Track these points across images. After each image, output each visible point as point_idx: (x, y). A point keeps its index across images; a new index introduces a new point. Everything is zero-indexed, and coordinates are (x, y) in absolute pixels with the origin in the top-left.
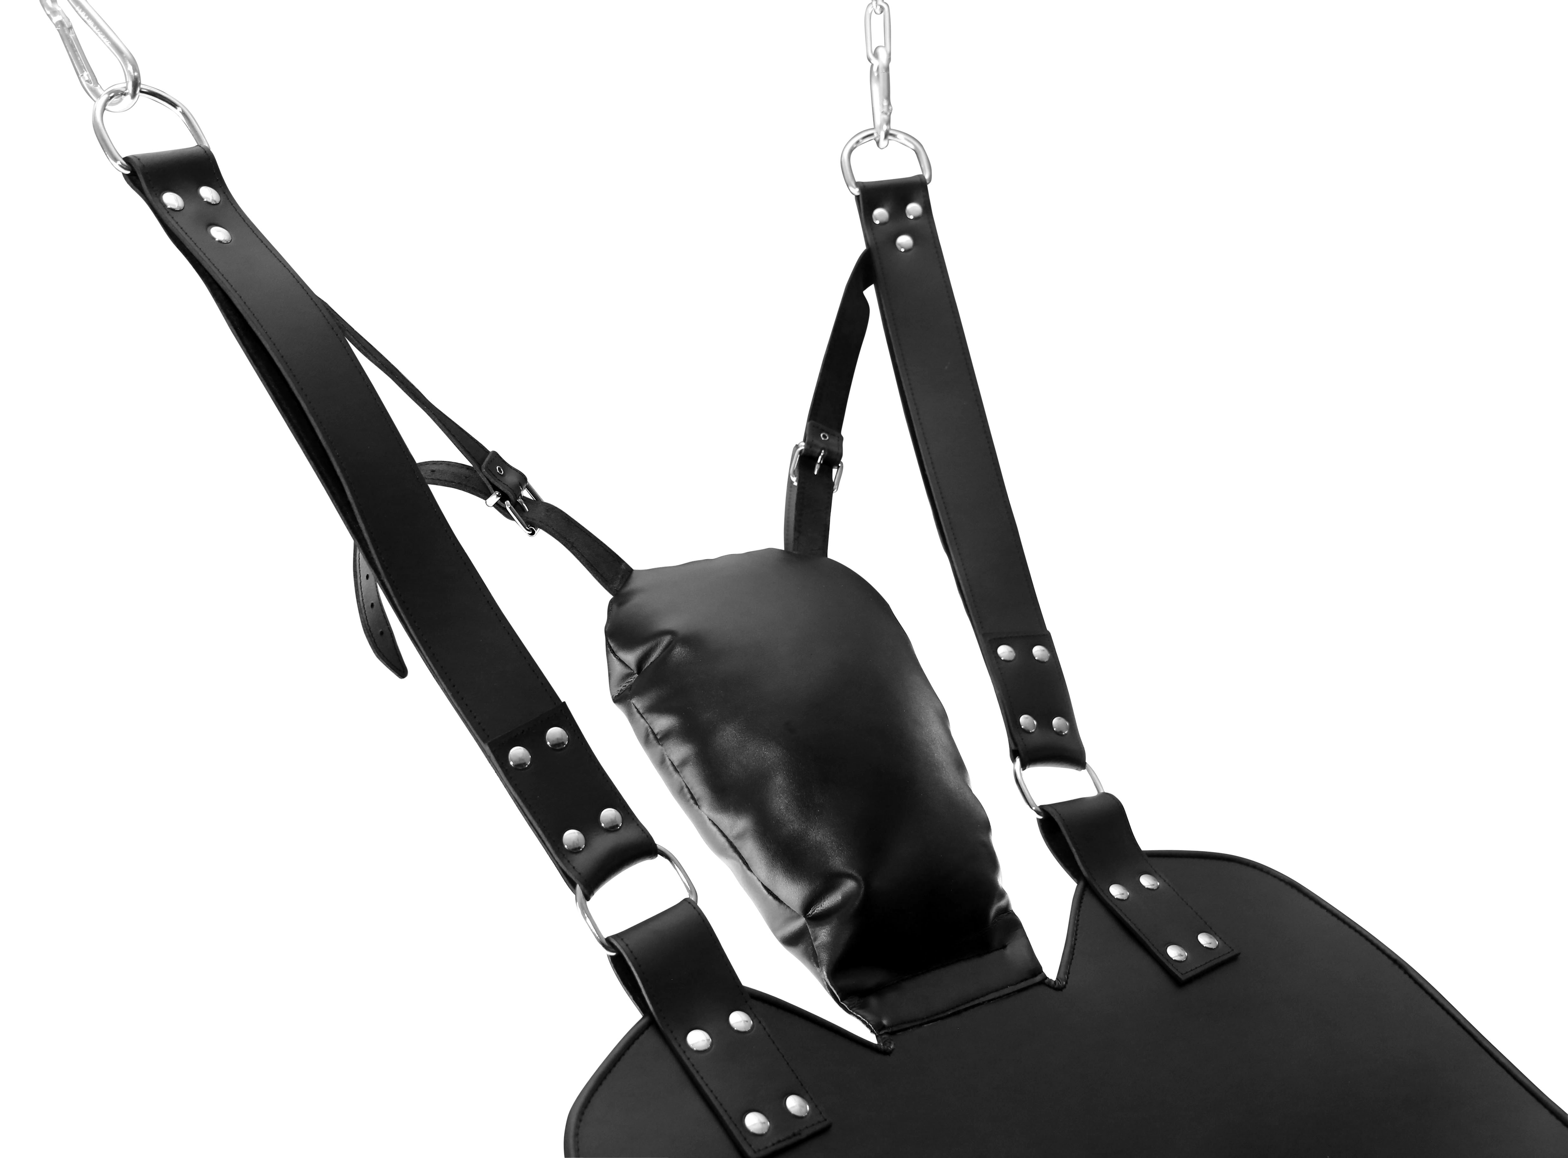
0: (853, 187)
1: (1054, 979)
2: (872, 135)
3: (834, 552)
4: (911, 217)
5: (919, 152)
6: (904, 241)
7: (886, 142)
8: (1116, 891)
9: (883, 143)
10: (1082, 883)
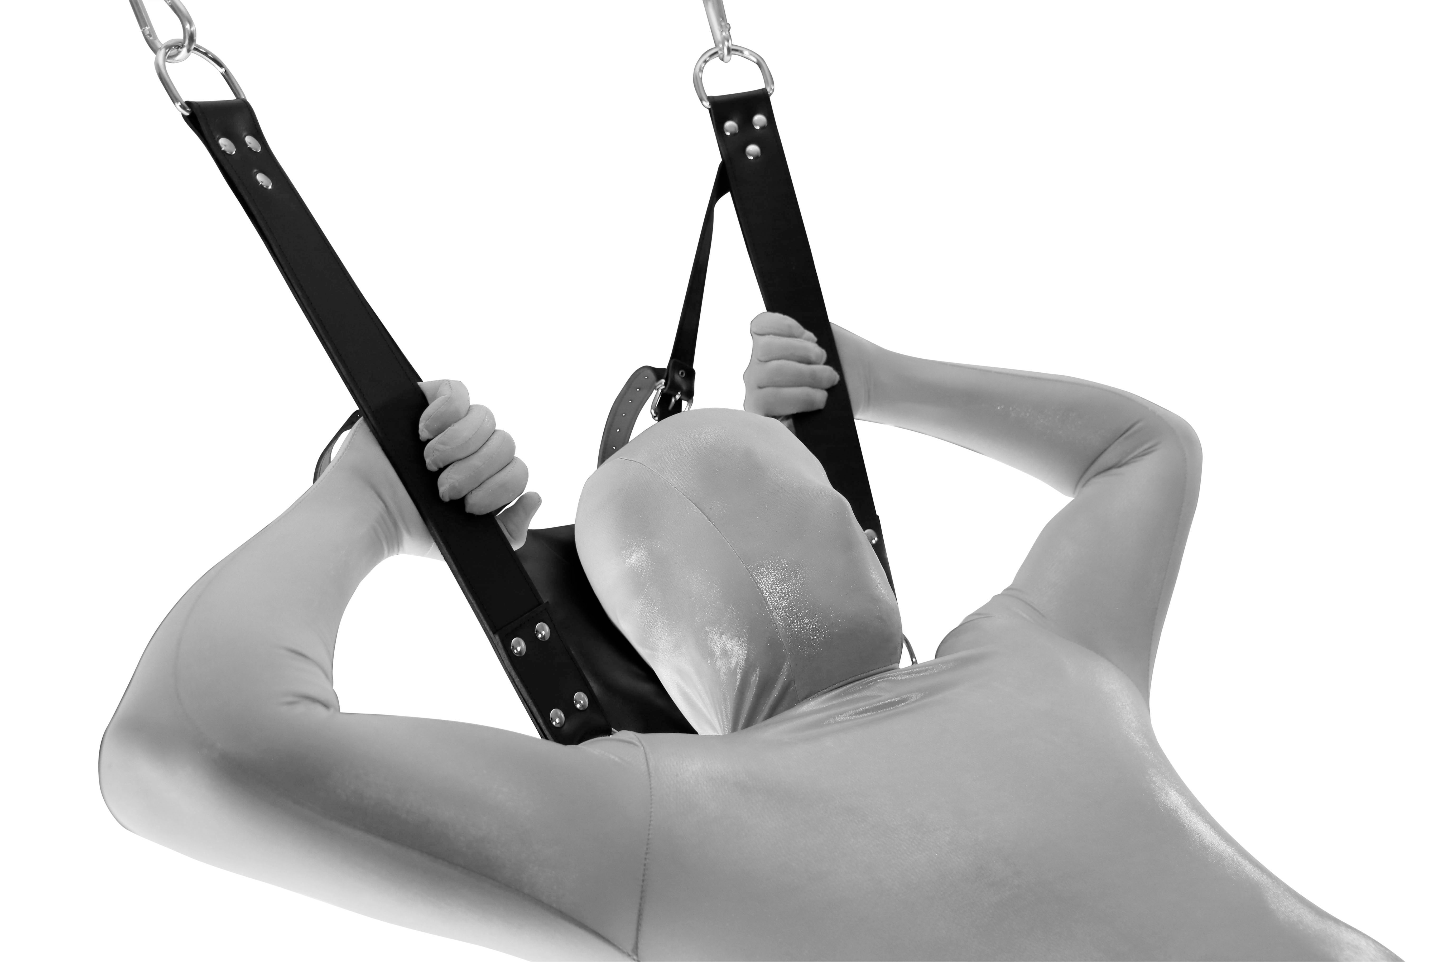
0: (706, 101)
2: (716, 53)
4: (758, 128)
5: (762, 66)
6: (753, 149)
7: (728, 58)
9: (726, 58)
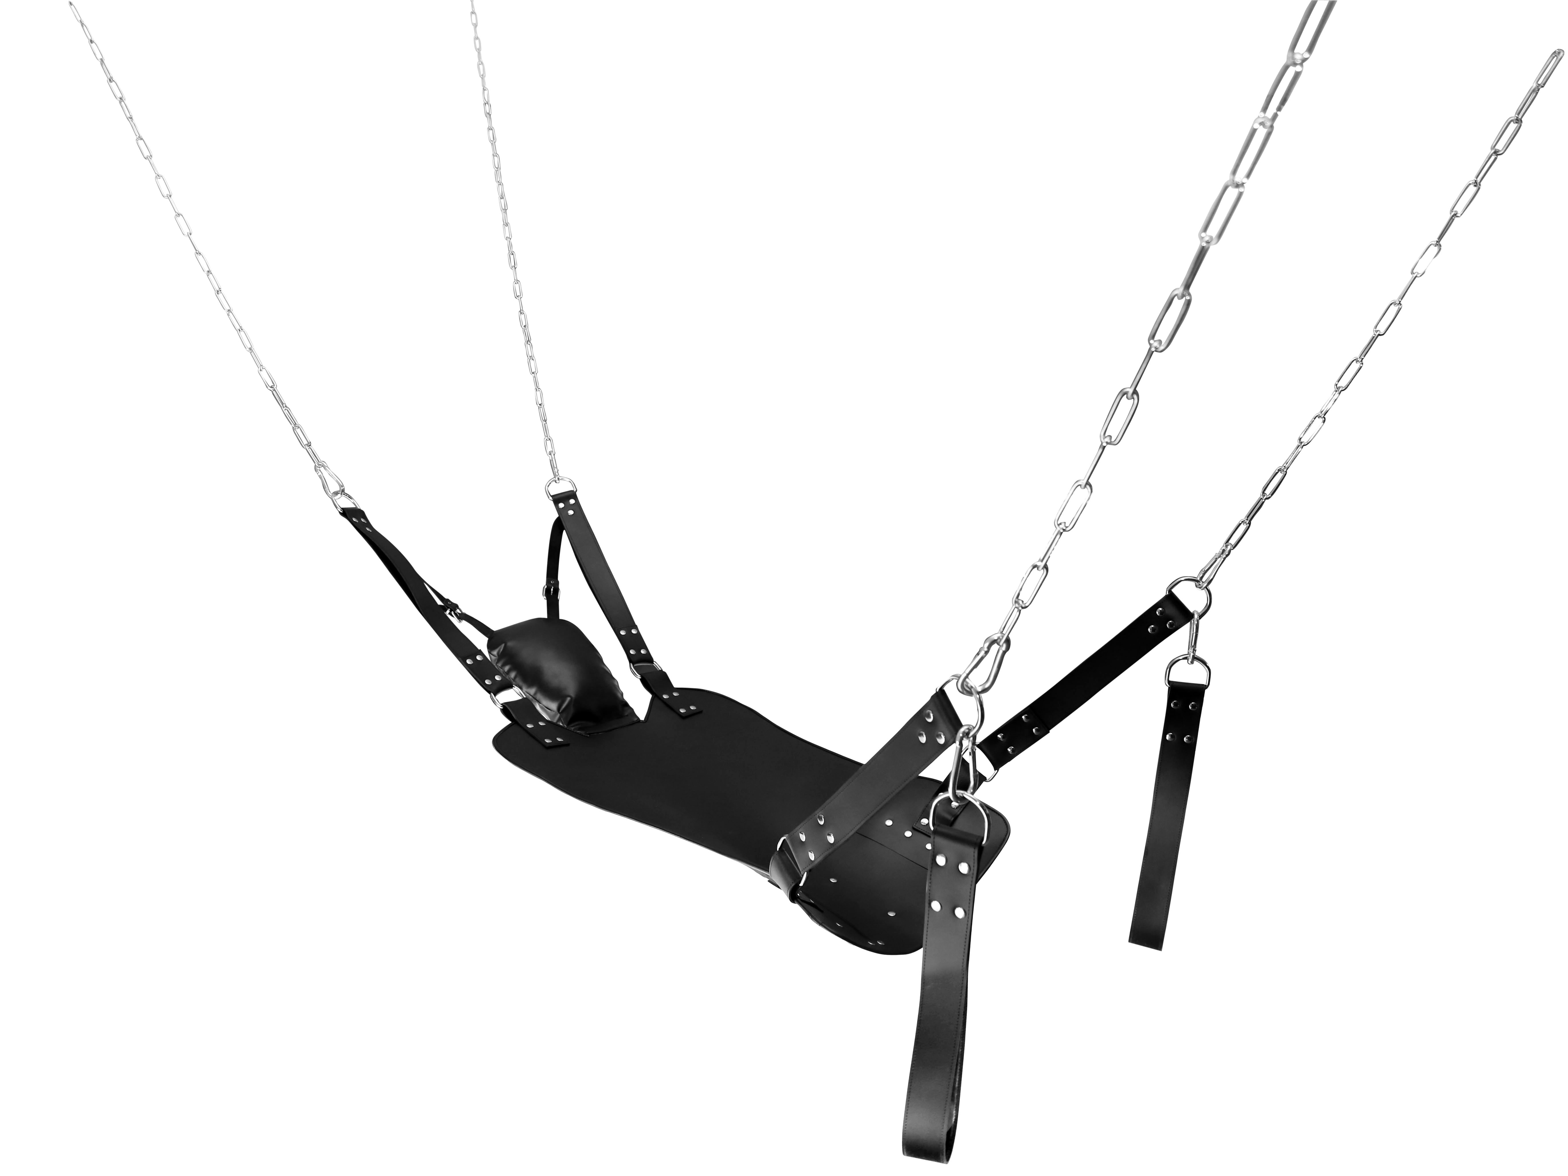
0: (551, 497)
1: (643, 720)
2: (554, 479)
3: (561, 617)
4: (572, 504)
5: (571, 482)
6: (571, 512)
7: (559, 481)
8: (665, 697)
9: (557, 481)
10: (654, 695)
